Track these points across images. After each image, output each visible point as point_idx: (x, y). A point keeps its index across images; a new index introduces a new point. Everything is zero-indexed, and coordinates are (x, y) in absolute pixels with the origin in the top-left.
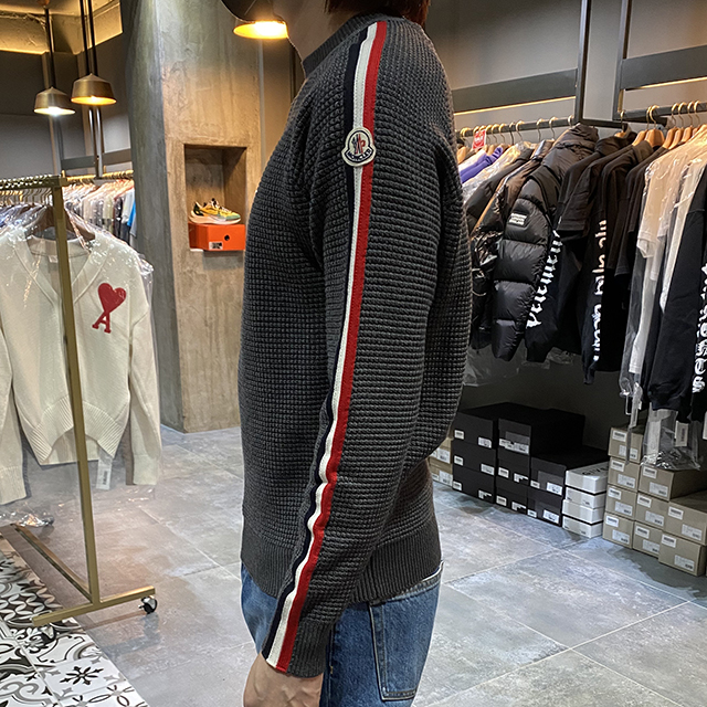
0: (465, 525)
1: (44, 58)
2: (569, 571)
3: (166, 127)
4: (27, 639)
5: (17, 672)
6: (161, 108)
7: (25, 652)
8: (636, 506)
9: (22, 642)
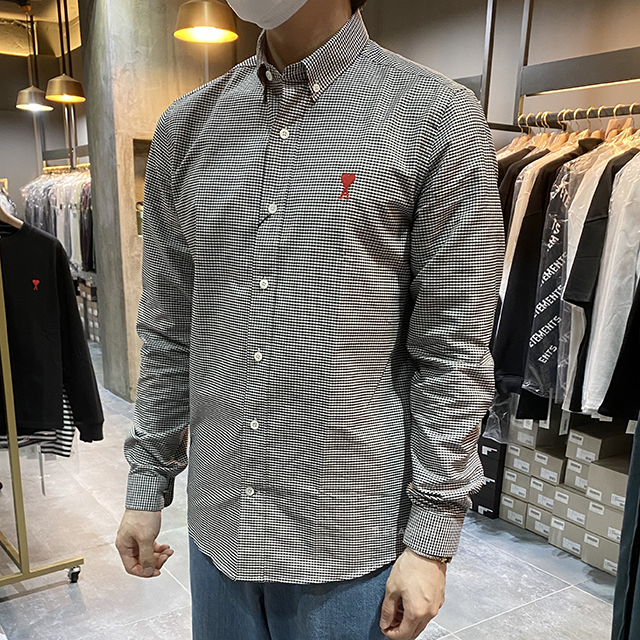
2: (462, 551)
3: (116, 123)
6: (112, 105)
8: (529, 489)
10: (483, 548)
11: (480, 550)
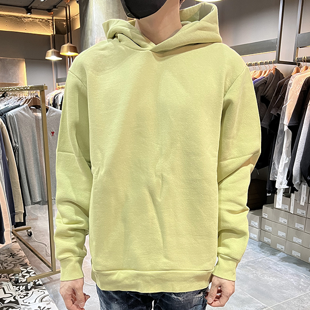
2: (270, 268)
4: (20, 291)
5: (13, 308)
7: (18, 298)
9: (17, 293)
10: (280, 266)
11: (278, 267)
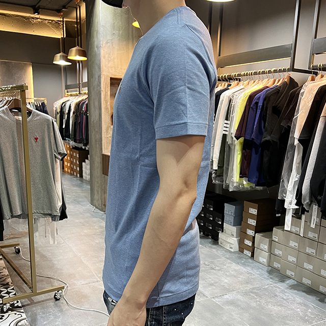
0: (228, 267)
1: (61, 40)
3: (102, 69)
6: (100, 60)
